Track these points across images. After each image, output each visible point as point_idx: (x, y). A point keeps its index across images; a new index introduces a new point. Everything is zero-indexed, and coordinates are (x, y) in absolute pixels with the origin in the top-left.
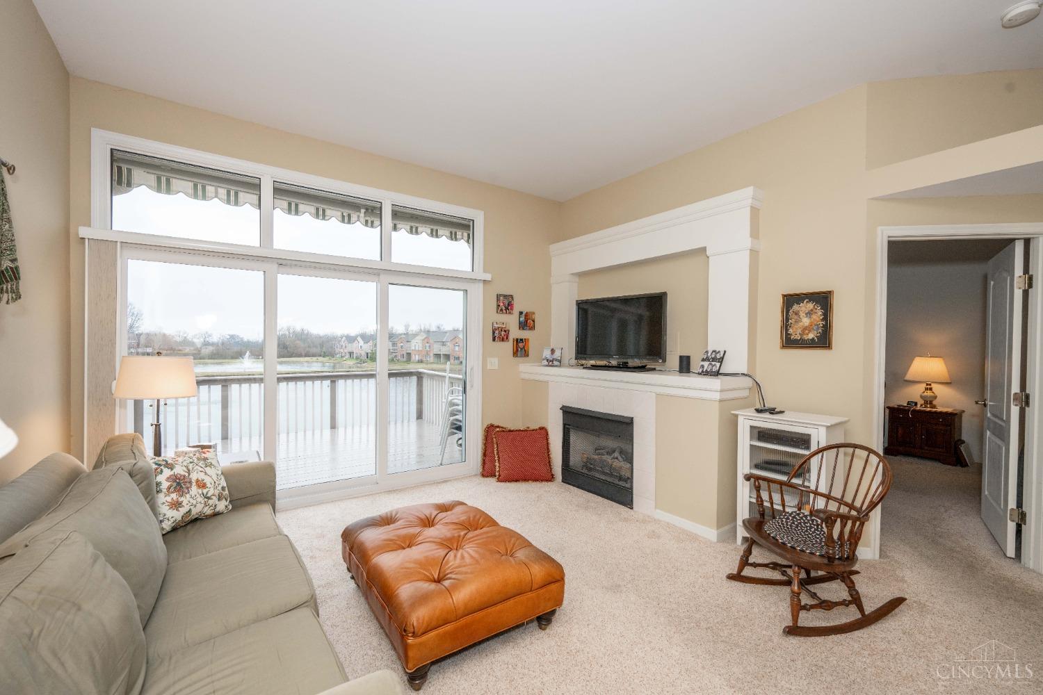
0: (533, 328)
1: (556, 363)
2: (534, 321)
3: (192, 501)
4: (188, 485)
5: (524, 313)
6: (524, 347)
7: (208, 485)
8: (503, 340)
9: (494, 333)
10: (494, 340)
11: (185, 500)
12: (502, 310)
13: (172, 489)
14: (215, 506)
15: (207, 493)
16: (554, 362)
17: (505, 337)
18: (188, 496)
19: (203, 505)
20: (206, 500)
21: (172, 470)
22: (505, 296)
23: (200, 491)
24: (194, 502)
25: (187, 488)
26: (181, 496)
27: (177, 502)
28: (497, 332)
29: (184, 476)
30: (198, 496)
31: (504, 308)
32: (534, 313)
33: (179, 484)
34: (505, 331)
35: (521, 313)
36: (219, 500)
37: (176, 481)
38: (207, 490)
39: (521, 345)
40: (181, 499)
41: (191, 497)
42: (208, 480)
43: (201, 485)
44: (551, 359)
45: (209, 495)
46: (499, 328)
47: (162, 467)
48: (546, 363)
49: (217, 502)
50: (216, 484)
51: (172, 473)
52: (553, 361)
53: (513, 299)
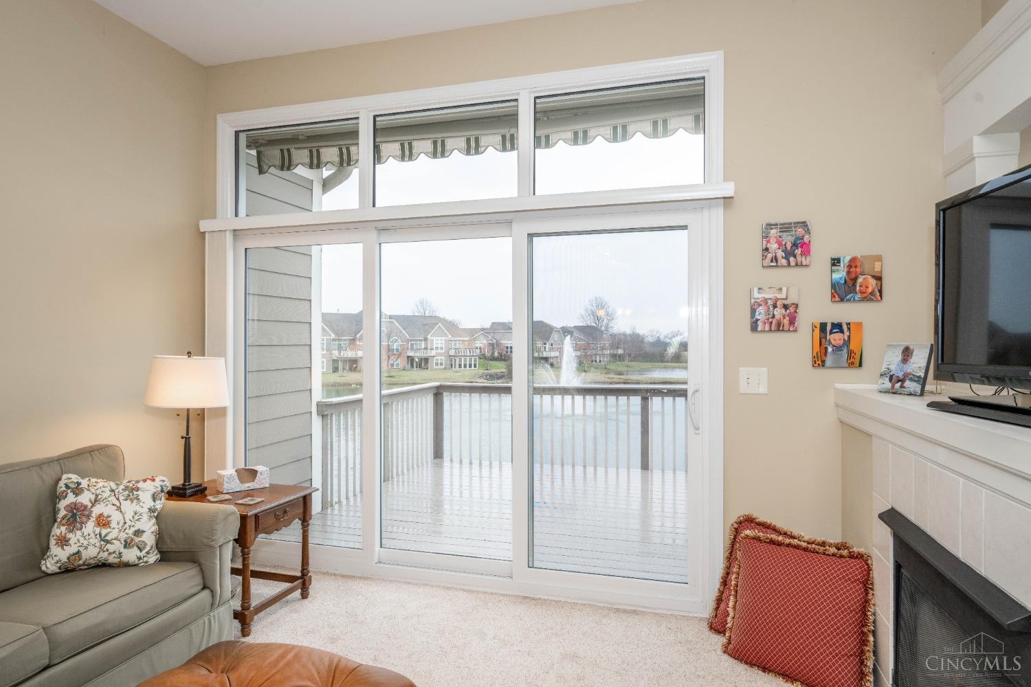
0: (877, 295)
1: (911, 386)
2: (879, 278)
3: (82, 540)
4: (84, 519)
5: (845, 260)
6: (847, 343)
7: (113, 524)
8: (779, 328)
9: (753, 311)
10: (754, 327)
11: (74, 538)
12: (775, 259)
13: (64, 522)
14: (120, 554)
15: (106, 535)
16: (907, 383)
17: (786, 321)
18: (79, 533)
19: (98, 549)
20: (102, 543)
21: (76, 496)
22: (786, 228)
23: (98, 530)
24: (85, 543)
25: (82, 523)
26: (71, 531)
27: (65, 537)
28: (761, 310)
29: (86, 507)
30: (92, 535)
31: (780, 254)
32: (879, 258)
33: (74, 516)
34: (786, 307)
35: (835, 262)
36: (125, 547)
37: (72, 512)
38: (109, 530)
39: (836, 338)
40: (70, 535)
41: (83, 535)
42: (116, 517)
43: (103, 522)
44: (901, 375)
45: (108, 538)
46: (765, 301)
47: (69, 491)
48: (888, 385)
49: (122, 550)
50: (127, 525)
51: (74, 500)
52: (903, 381)
53: (808, 231)
